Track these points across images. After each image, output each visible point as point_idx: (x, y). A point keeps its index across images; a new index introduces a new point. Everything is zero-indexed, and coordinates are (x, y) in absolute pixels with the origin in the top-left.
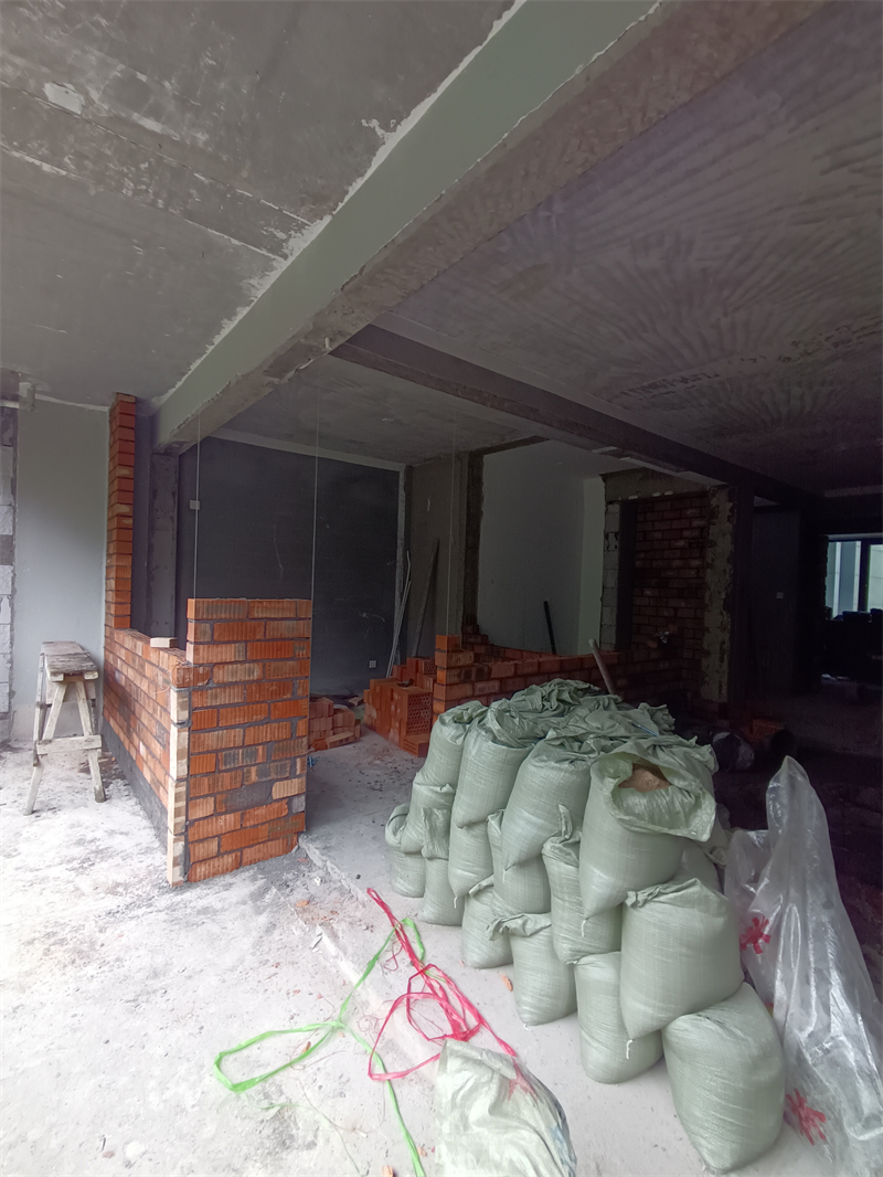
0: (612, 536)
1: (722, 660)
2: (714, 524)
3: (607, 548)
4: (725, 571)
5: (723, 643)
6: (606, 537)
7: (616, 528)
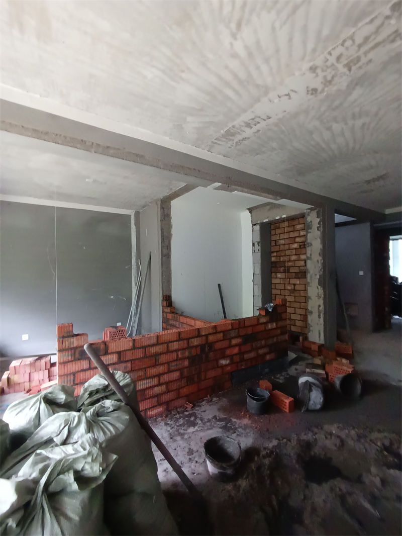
0: (256, 244)
1: (319, 317)
2: (310, 232)
3: (254, 251)
4: (318, 261)
5: (319, 306)
6: (253, 245)
7: (259, 240)
